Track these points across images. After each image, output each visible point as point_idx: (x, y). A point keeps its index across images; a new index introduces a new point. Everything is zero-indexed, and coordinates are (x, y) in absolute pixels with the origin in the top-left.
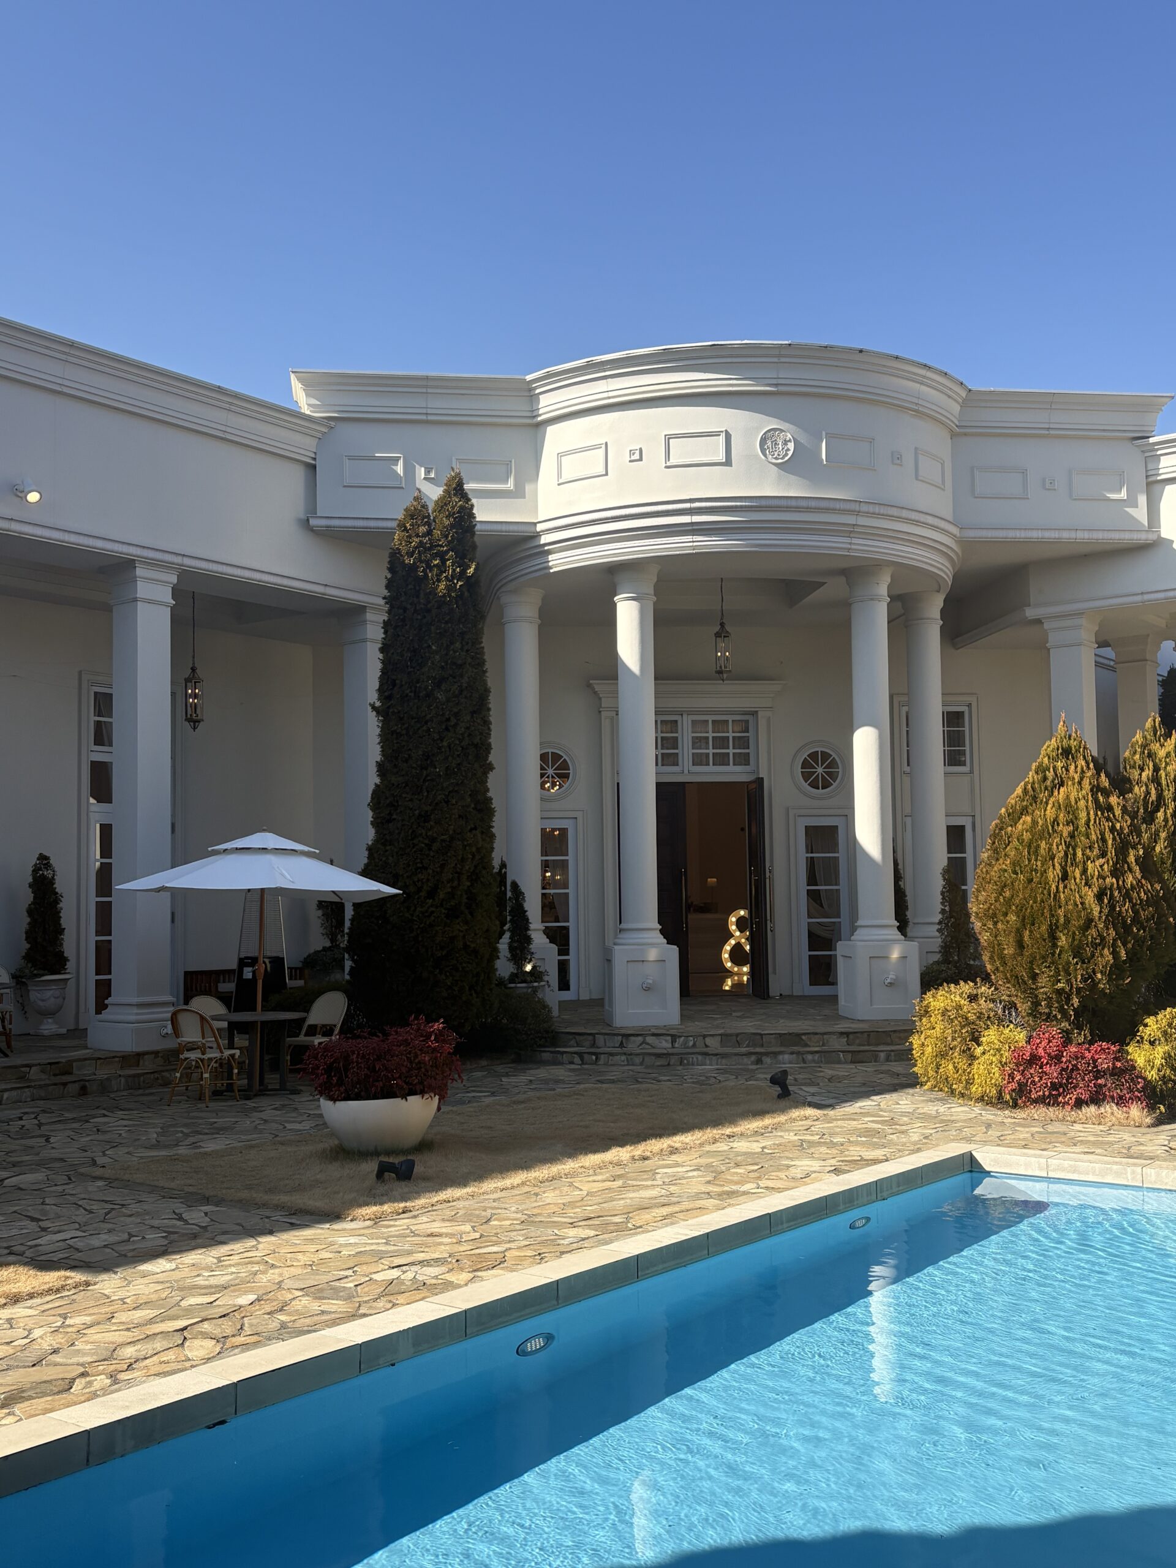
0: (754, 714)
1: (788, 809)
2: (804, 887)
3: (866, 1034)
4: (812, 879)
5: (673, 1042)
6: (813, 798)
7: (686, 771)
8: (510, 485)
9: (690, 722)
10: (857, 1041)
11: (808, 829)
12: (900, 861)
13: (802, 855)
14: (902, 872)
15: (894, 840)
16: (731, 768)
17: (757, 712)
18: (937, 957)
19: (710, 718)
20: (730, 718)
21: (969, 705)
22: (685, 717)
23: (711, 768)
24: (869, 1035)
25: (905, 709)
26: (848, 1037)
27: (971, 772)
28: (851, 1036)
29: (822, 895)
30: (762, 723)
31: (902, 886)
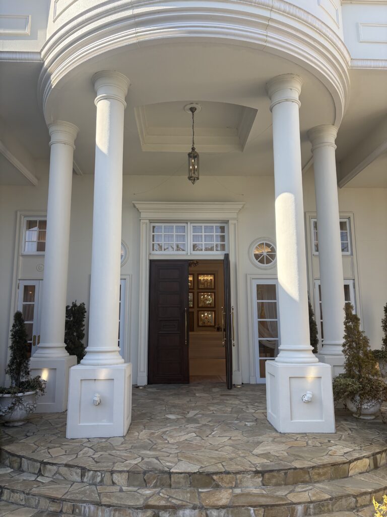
0: (227, 222)
1: (246, 275)
2: (256, 320)
3: (282, 473)
4: (261, 315)
5: (83, 475)
6: (261, 269)
7: (189, 254)
8: (27, 31)
9: (192, 227)
10: (274, 481)
11: (258, 286)
12: (312, 304)
13: (255, 301)
14: (313, 311)
15: (309, 292)
16: (214, 252)
17: (228, 221)
18: (343, 371)
19: (203, 225)
20: (214, 225)
21: (349, 218)
22: (189, 224)
23: (204, 252)
24: (286, 474)
25: (313, 220)
26: (263, 476)
27: (352, 254)
28: (267, 476)
29: (269, 324)
30: (231, 227)
31: (314, 319)
